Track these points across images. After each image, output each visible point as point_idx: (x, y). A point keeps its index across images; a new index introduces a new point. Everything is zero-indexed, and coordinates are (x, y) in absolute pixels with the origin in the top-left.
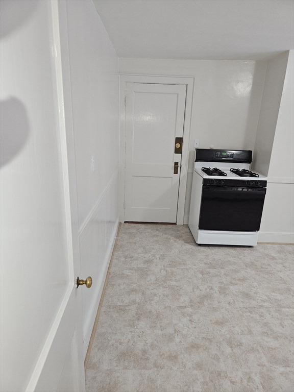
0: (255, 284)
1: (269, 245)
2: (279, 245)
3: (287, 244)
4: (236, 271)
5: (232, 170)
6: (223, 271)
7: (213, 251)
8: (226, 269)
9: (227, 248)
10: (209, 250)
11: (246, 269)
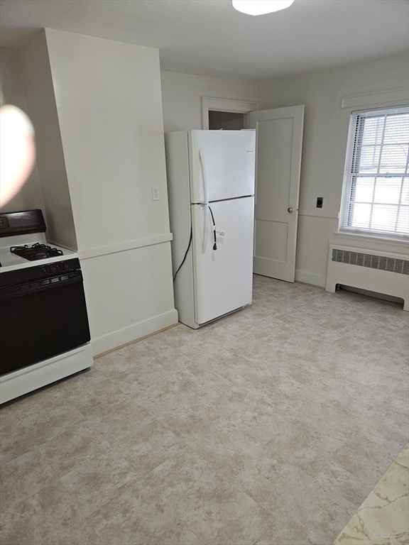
0: (105, 443)
1: (112, 353)
2: (125, 348)
3: (136, 342)
4: (68, 435)
5: (13, 249)
6: (42, 450)
7: (19, 412)
8: (50, 439)
9: (44, 392)
10: (10, 413)
11: (84, 421)
